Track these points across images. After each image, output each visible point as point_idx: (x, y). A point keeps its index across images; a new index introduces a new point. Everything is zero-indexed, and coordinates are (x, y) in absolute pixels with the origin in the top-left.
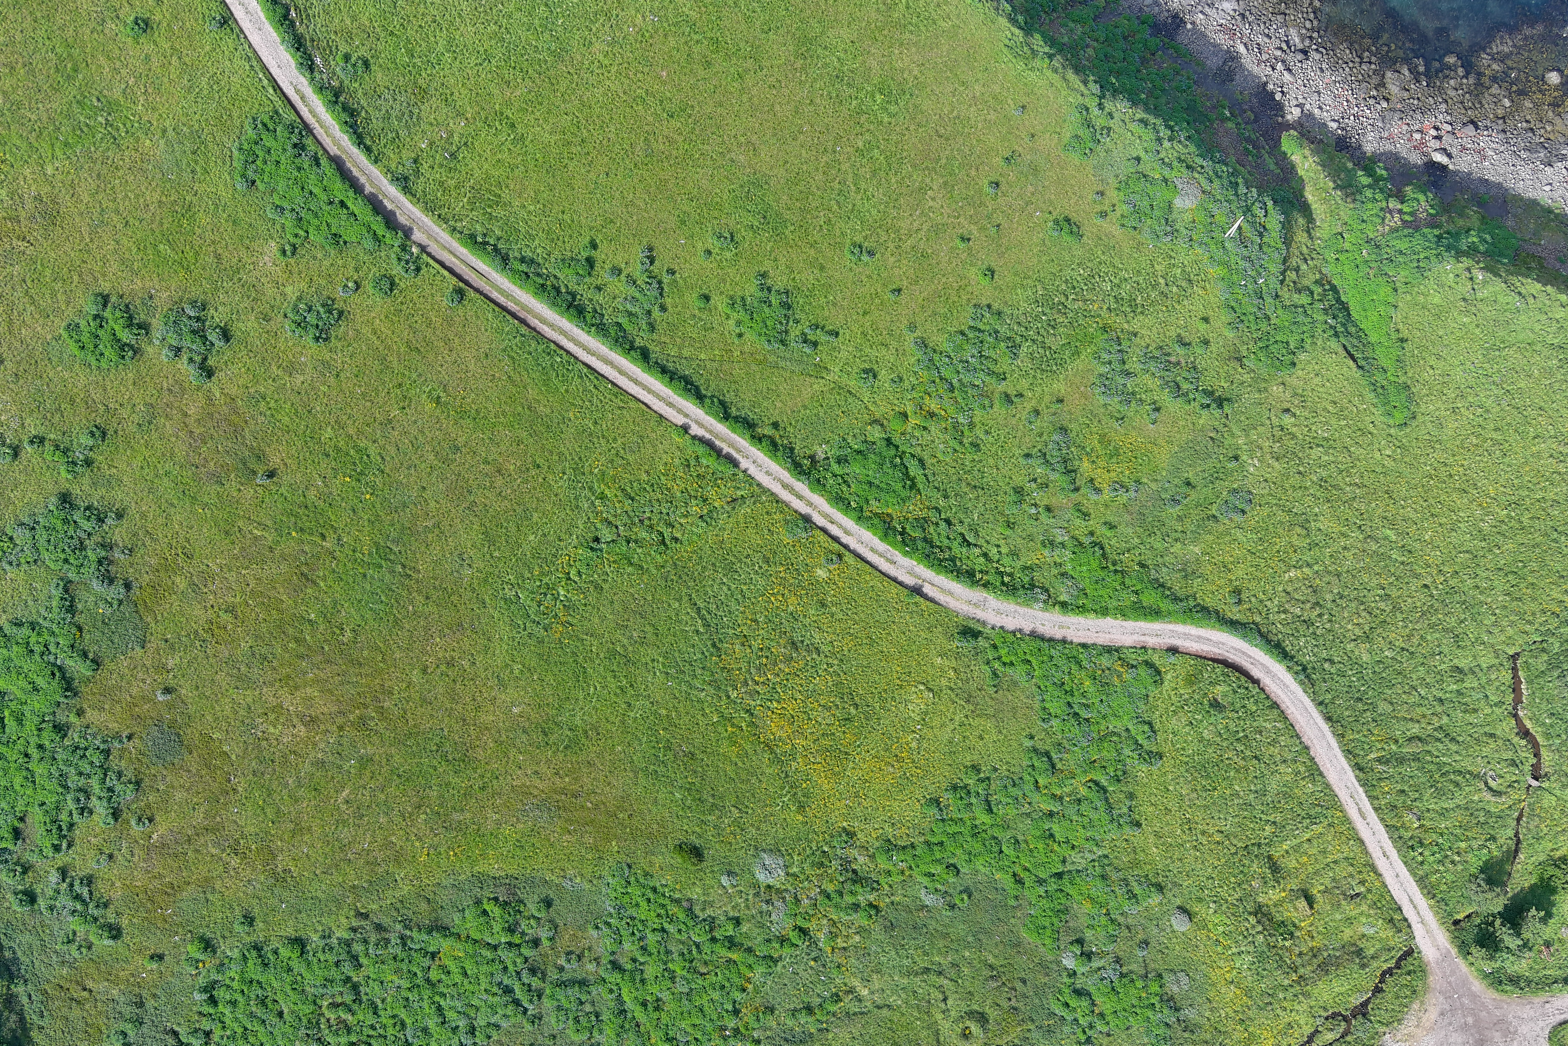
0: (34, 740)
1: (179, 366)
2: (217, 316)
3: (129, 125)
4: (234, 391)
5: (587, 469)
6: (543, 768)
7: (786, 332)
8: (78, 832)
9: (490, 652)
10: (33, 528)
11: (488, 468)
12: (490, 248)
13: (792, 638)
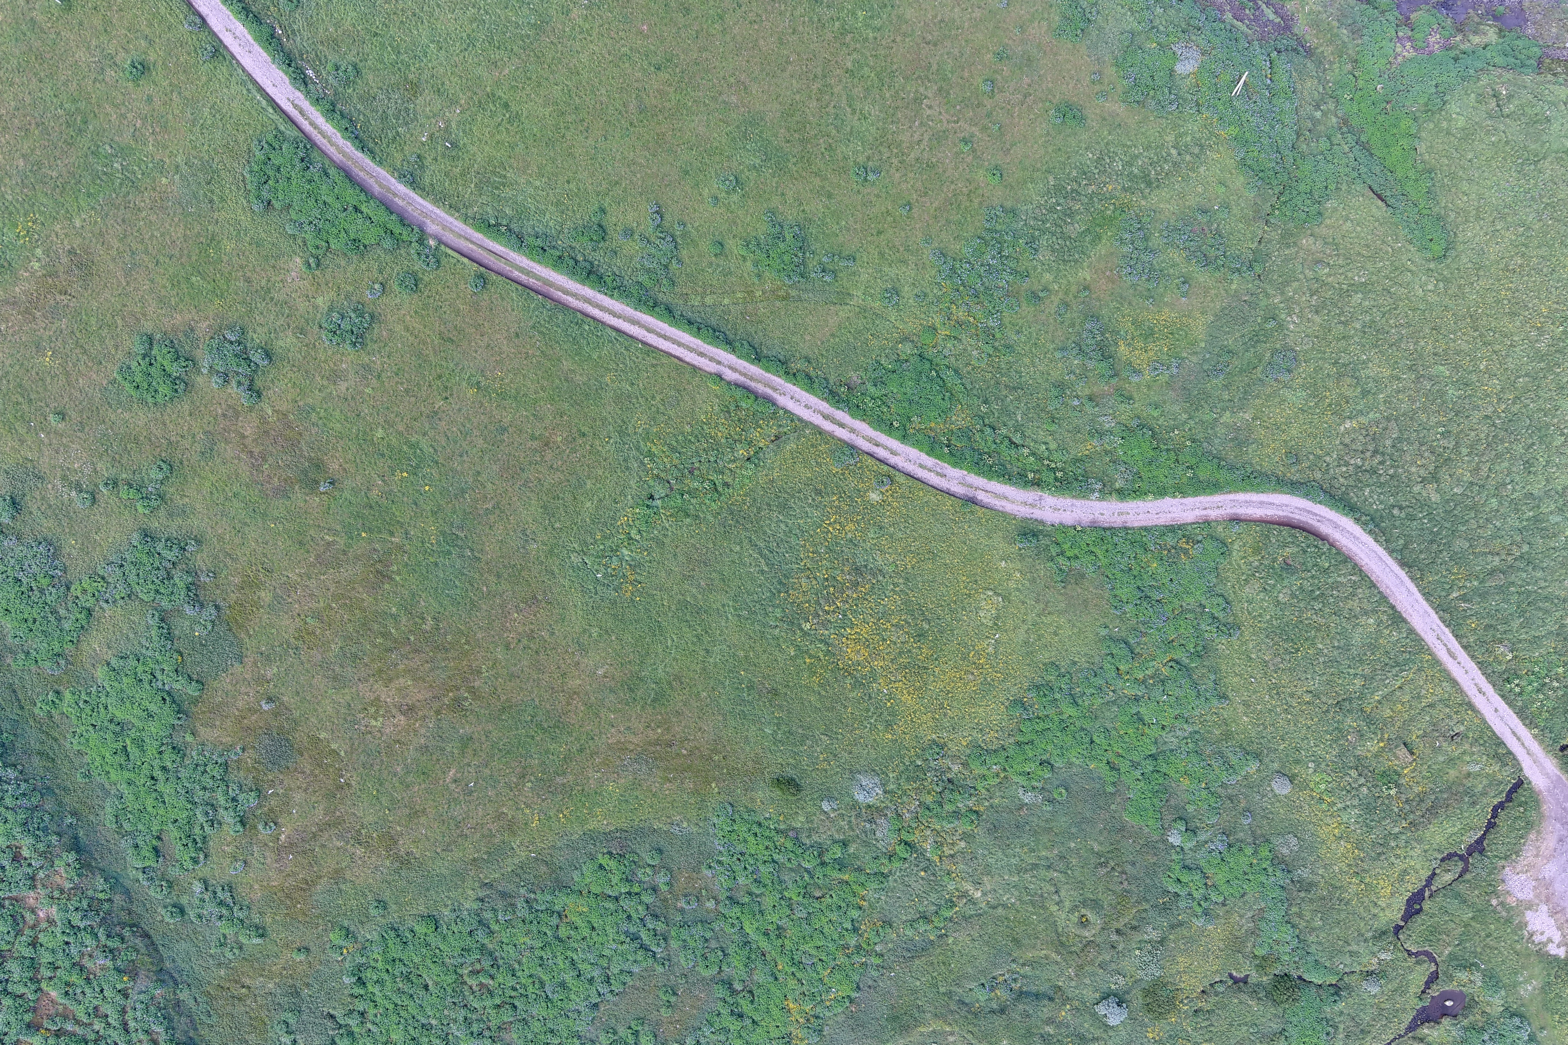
0: (156, 763)
1: (229, 391)
2: (257, 336)
3: (143, 167)
4: (284, 407)
5: (630, 430)
6: (635, 723)
7: (804, 263)
8: (211, 843)
9: (566, 620)
10: (122, 566)
11: (535, 444)
12: (503, 229)
13: (855, 564)
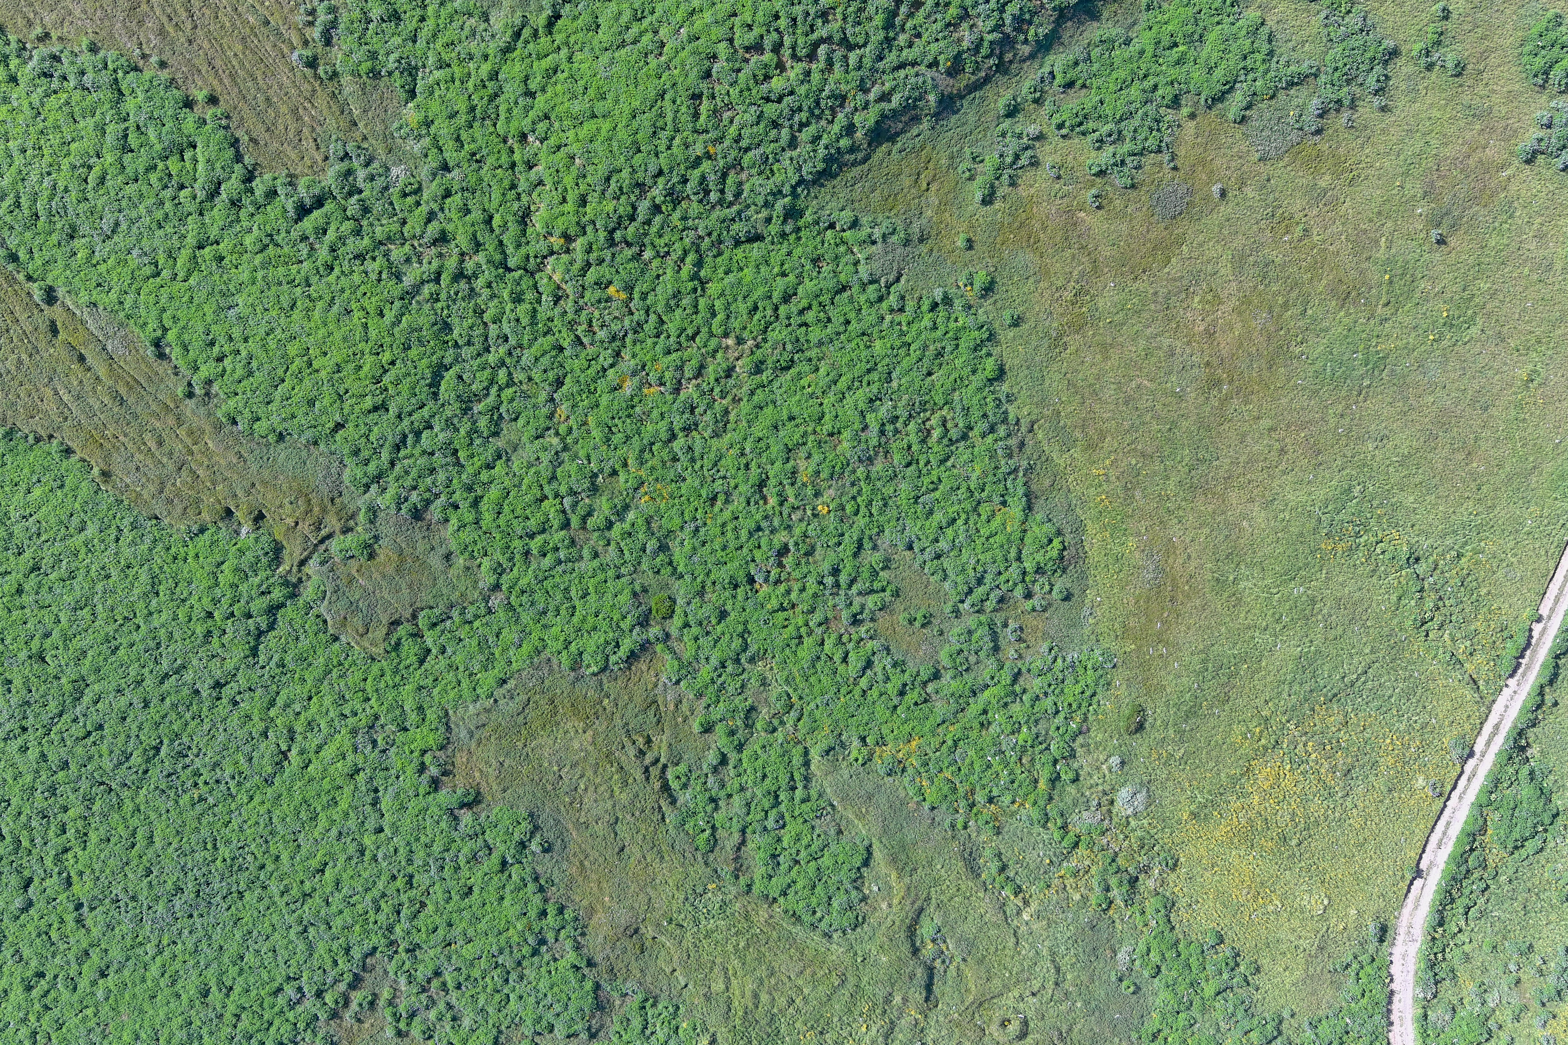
0: (1162, 79)
1: (1533, 130)
5: (1483, 535)
6: (1193, 564)
8: (1077, 141)
9: (1298, 486)
10: (1362, 31)
11: (1471, 442)
13: (1354, 767)
